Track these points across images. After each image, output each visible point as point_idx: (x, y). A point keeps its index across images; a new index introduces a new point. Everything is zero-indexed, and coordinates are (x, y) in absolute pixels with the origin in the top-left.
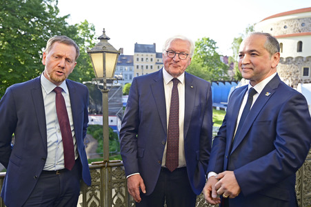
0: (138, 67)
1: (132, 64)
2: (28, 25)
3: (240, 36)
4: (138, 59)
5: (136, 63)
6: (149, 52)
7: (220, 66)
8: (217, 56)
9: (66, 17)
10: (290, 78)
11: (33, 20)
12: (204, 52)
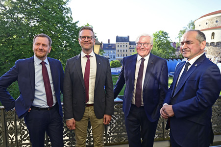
0: (118, 50)
1: (114, 49)
2: (56, 28)
3: (185, 29)
4: (118, 46)
5: (117, 49)
6: (125, 41)
7: (170, 49)
8: (169, 43)
9: (77, 23)
10: (219, 56)
11: (59, 25)
12: (160, 40)
